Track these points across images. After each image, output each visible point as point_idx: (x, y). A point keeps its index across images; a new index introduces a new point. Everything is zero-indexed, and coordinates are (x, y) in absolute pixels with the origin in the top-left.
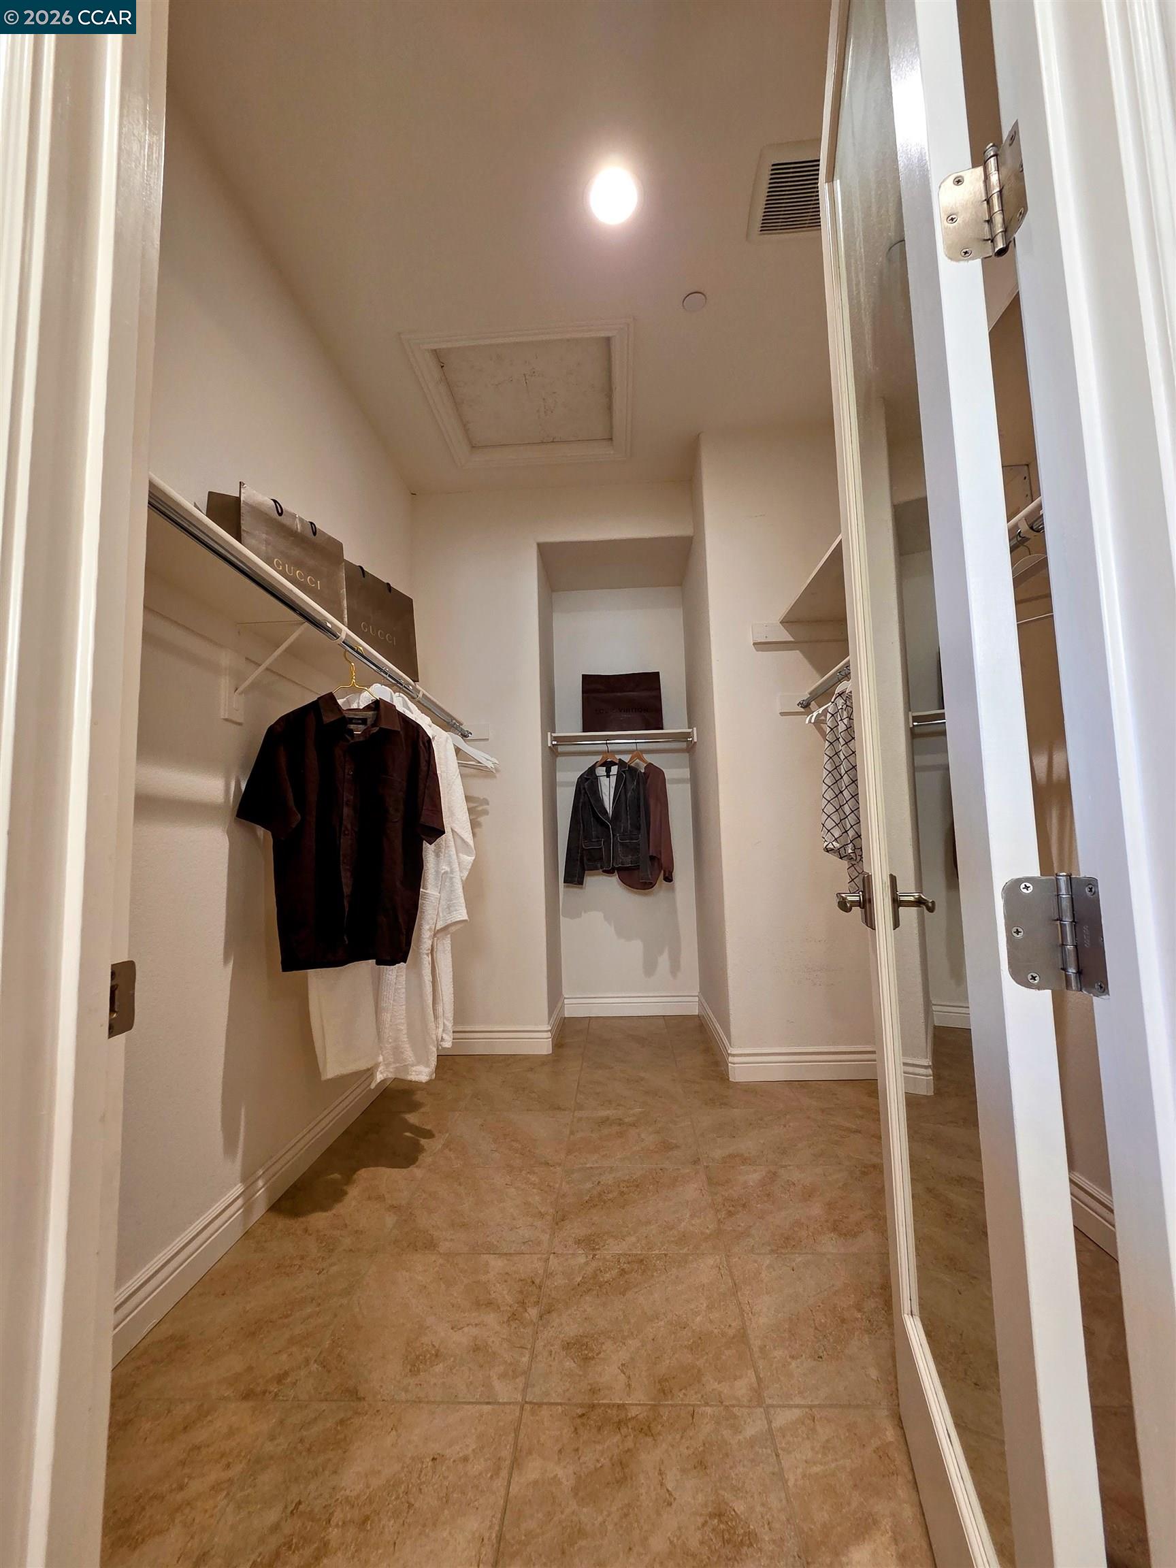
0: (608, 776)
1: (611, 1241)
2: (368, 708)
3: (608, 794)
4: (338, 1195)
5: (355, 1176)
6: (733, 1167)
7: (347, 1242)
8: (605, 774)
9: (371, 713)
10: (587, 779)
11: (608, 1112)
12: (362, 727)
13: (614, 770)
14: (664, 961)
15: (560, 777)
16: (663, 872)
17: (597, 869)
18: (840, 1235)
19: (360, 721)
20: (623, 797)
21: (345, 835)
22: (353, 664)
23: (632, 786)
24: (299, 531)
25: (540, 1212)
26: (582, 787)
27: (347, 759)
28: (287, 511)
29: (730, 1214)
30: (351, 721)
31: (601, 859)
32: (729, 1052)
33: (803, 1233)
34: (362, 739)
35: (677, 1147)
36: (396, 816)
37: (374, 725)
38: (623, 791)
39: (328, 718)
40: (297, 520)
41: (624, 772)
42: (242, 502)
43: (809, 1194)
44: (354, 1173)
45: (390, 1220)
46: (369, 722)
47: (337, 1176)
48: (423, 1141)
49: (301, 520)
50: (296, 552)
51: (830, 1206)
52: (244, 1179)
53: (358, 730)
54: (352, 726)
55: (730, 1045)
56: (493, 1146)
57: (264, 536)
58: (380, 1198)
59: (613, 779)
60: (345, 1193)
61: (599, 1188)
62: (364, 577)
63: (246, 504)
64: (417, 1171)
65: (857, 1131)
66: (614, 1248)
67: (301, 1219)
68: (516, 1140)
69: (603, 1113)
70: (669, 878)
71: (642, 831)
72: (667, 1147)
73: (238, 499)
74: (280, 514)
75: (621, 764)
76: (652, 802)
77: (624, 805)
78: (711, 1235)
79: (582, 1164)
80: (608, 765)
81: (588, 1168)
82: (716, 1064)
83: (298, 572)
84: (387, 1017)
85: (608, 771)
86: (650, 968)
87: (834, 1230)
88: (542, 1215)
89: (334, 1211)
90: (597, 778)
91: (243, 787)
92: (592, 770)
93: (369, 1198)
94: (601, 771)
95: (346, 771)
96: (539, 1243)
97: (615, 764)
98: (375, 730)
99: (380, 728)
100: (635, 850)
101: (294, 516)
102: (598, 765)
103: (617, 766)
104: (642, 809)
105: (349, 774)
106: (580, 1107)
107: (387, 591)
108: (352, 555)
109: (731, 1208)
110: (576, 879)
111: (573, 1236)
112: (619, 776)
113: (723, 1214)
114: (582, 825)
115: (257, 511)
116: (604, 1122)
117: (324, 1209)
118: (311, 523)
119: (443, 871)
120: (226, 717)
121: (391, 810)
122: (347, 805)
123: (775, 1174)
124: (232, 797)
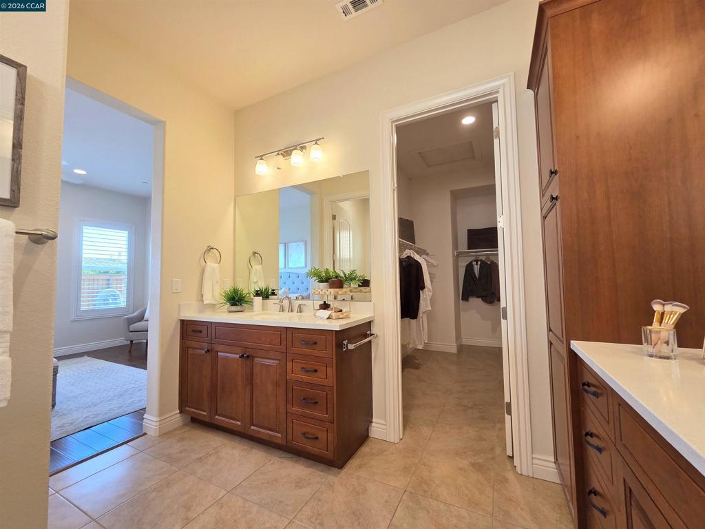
0: (477, 265)
3: (477, 271)
10: (470, 266)
15: (460, 264)
16: (496, 298)
17: (474, 296)
20: (482, 272)
23: (485, 268)
26: (468, 268)
31: (475, 293)
41: (483, 264)
64: (420, 370)
70: (498, 301)
71: (489, 284)
77: (483, 275)
86: (494, 331)
90: (473, 265)
97: (479, 261)
100: (486, 290)
102: (473, 261)
110: (466, 299)
112: (480, 265)
114: (468, 281)
119: (425, 297)
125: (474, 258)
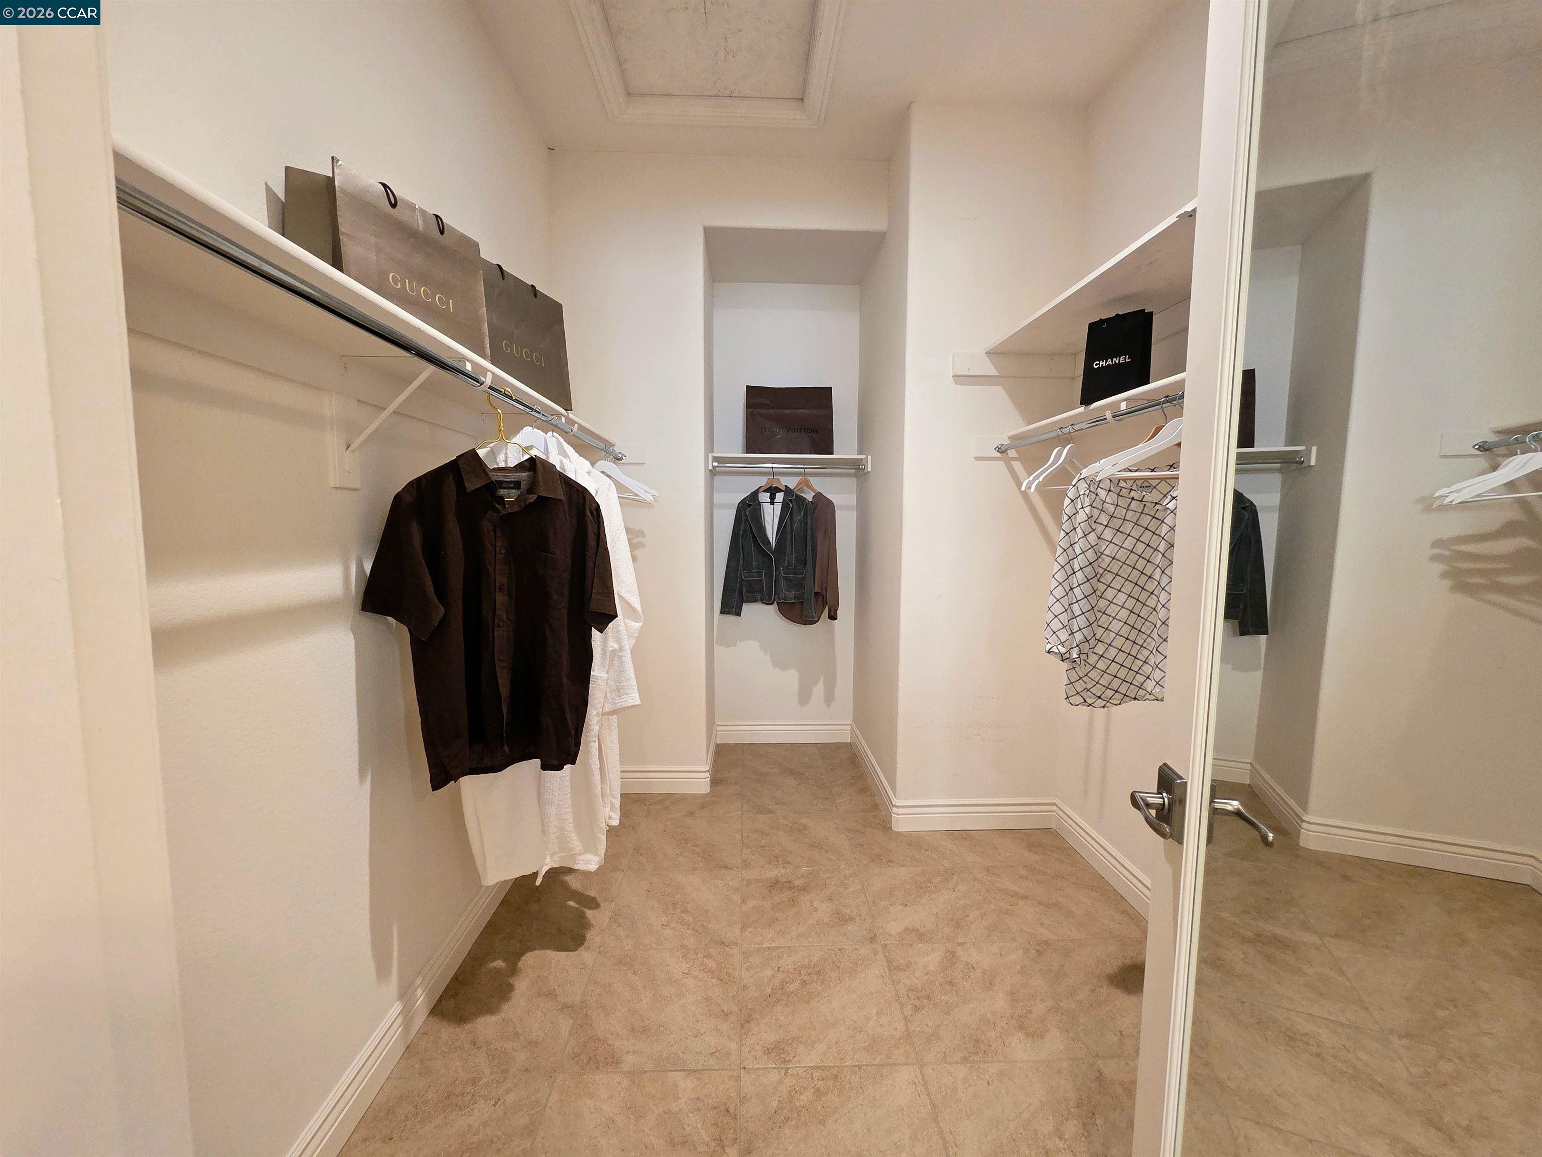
0: (772, 503)
1: (801, 1049)
2: (520, 467)
3: (771, 522)
4: (504, 991)
5: (520, 964)
6: (911, 945)
7: (521, 1057)
8: (769, 501)
9: (525, 474)
10: (749, 506)
11: (776, 872)
12: (514, 492)
13: (780, 497)
14: (819, 690)
15: (718, 498)
16: (827, 610)
17: (758, 601)
18: (1027, 1035)
19: (512, 485)
20: (789, 529)
21: (499, 626)
22: (499, 411)
23: (798, 517)
24: (421, 228)
25: (723, 1011)
26: (743, 513)
27: (498, 534)
28: (403, 201)
29: (916, 1009)
30: (501, 484)
31: (761, 590)
32: (894, 803)
33: (992, 1035)
34: (515, 509)
35: (852, 919)
36: (560, 603)
37: (530, 491)
38: (789, 521)
39: (472, 484)
40: (418, 214)
41: (790, 500)
42: (337, 189)
43: (989, 982)
44: (519, 959)
45: (565, 1025)
46: (523, 485)
47: (499, 964)
48: (589, 913)
49: (423, 212)
50: (418, 260)
51: (1013, 996)
52: (401, 997)
53: (510, 496)
54: (502, 492)
55: (895, 796)
56: (664, 919)
57: (372, 240)
58: (551, 995)
59: (778, 507)
60: (511, 988)
61: (780, 976)
62: (503, 279)
63: (344, 192)
64: (585, 955)
65: (1025, 897)
66: (807, 1058)
67: (468, 1027)
68: (685, 911)
69: (773, 873)
70: (833, 617)
71: (808, 565)
72: (842, 919)
73: (330, 181)
74: (394, 206)
75: (788, 491)
76: (820, 535)
77: (789, 536)
78: (901, 1038)
79: (758, 944)
80: (772, 491)
81: (765, 949)
82: (876, 807)
83: (423, 288)
84: (552, 811)
85: (772, 498)
86: (804, 697)
87: (1021, 1028)
88: (726, 1015)
89: (502, 1015)
90: (759, 504)
91: (368, 567)
92: (754, 495)
93: (539, 995)
94: (764, 497)
95: (498, 549)
96: (728, 1054)
97: (781, 491)
98: (533, 498)
99: (538, 496)
100: (799, 585)
101: (412, 207)
102: (761, 490)
103: (783, 493)
104: (809, 544)
105: (501, 553)
106: (747, 865)
107: (532, 296)
108: (489, 254)
109: (917, 1002)
110: (734, 611)
111: (761, 1043)
112: (785, 505)
113: (908, 1010)
114: (742, 554)
115: (361, 202)
116: (774, 885)
117: (491, 1009)
118: (437, 217)
119: (610, 649)
120: (338, 486)
121: (555, 597)
122: (500, 590)
123: (953, 954)
124: (353, 584)
125: (762, 481)
